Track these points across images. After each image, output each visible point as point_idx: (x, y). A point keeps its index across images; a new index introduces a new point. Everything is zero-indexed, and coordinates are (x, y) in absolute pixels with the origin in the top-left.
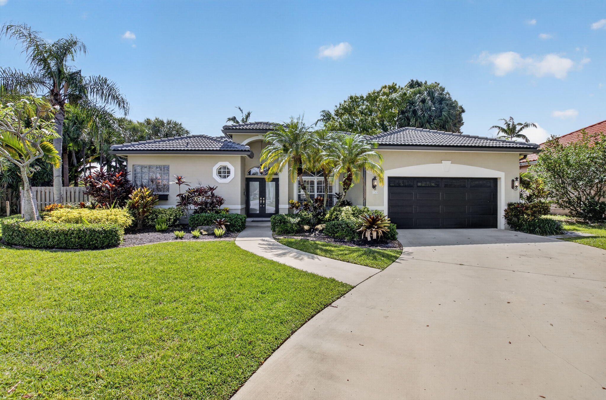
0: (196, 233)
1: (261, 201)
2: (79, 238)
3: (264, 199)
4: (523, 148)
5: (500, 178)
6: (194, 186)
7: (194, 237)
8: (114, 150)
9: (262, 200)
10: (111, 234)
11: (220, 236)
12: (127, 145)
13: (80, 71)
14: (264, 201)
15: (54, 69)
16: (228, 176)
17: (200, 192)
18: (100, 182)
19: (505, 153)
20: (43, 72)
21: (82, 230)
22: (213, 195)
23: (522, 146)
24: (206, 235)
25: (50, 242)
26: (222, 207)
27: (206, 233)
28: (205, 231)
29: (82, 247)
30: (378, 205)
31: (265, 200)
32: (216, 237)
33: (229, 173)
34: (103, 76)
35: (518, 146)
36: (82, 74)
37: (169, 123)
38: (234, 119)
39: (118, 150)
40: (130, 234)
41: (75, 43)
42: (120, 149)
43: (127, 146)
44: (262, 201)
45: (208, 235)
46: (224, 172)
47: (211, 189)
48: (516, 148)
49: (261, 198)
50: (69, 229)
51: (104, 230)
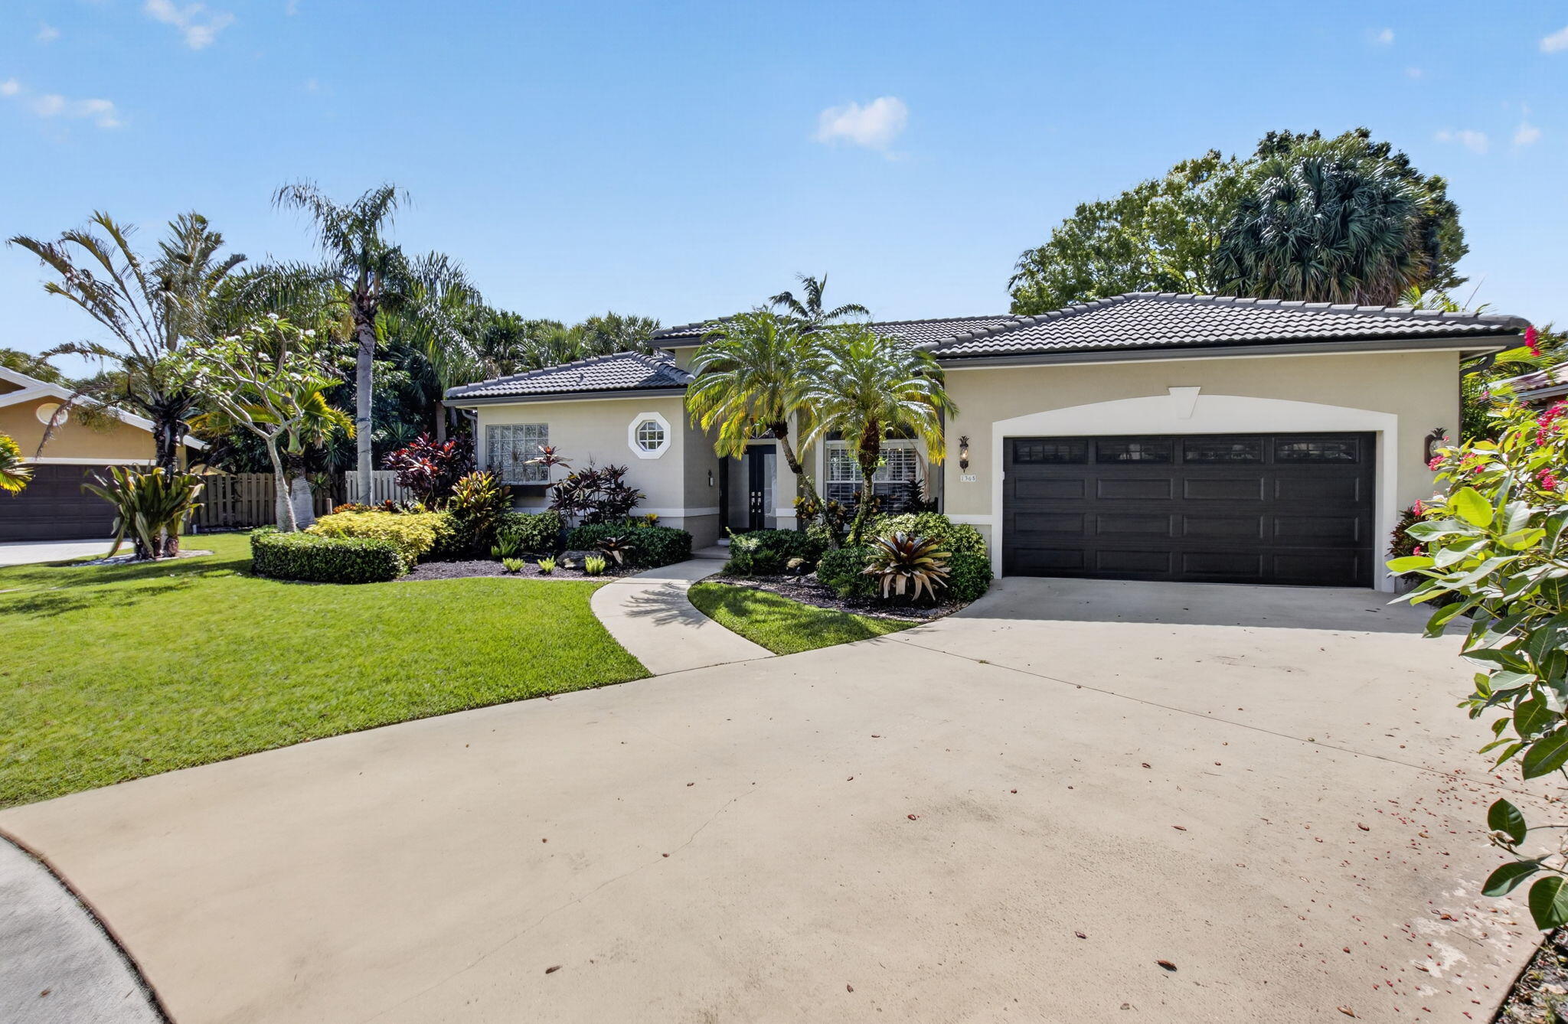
0: (548, 564)
1: (753, 500)
2: (327, 563)
3: (759, 494)
4: (1473, 333)
5: (1382, 432)
6: (579, 467)
7: (543, 573)
8: (452, 398)
9: (756, 497)
10: (377, 558)
11: (596, 573)
12: (475, 387)
13: (399, 247)
14: (759, 500)
15: (357, 249)
16: (659, 443)
17: (590, 479)
18: (418, 461)
19: (1402, 355)
20: (342, 258)
21: (331, 548)
22: (620, 486)
23: (1465, 328)
24: (570, 569)
25: (293, 568)
26: (634, 511)
27: (572, 565)
28: (572, 560)
29: (329, 579)
30: (979, 512)
31: (762, 497)
32: (587, 574)
33: (662, 438)
34: (439, 252)
35: (1450, 328)
36: (404, 252)
37: (633, 321)
38: (786, 298)
39: (457, 398)
40: (446, 562)
41: (391, 193)
42: (460, 395)
43: (474, 389)
44: (756, 500)
45: (574, 569)
46: (650, 437)
47: (615, 474)
48: (1443, 334)
49: (753, 494)
50: (314, 547)
51: (365, 550)
